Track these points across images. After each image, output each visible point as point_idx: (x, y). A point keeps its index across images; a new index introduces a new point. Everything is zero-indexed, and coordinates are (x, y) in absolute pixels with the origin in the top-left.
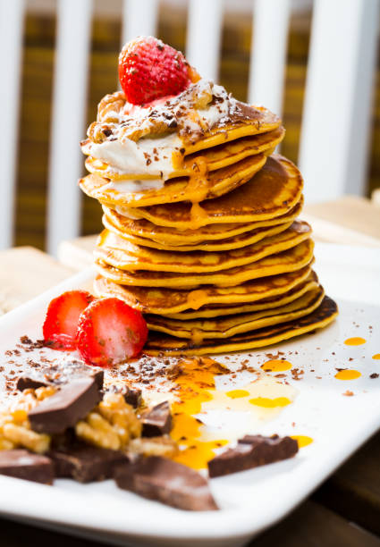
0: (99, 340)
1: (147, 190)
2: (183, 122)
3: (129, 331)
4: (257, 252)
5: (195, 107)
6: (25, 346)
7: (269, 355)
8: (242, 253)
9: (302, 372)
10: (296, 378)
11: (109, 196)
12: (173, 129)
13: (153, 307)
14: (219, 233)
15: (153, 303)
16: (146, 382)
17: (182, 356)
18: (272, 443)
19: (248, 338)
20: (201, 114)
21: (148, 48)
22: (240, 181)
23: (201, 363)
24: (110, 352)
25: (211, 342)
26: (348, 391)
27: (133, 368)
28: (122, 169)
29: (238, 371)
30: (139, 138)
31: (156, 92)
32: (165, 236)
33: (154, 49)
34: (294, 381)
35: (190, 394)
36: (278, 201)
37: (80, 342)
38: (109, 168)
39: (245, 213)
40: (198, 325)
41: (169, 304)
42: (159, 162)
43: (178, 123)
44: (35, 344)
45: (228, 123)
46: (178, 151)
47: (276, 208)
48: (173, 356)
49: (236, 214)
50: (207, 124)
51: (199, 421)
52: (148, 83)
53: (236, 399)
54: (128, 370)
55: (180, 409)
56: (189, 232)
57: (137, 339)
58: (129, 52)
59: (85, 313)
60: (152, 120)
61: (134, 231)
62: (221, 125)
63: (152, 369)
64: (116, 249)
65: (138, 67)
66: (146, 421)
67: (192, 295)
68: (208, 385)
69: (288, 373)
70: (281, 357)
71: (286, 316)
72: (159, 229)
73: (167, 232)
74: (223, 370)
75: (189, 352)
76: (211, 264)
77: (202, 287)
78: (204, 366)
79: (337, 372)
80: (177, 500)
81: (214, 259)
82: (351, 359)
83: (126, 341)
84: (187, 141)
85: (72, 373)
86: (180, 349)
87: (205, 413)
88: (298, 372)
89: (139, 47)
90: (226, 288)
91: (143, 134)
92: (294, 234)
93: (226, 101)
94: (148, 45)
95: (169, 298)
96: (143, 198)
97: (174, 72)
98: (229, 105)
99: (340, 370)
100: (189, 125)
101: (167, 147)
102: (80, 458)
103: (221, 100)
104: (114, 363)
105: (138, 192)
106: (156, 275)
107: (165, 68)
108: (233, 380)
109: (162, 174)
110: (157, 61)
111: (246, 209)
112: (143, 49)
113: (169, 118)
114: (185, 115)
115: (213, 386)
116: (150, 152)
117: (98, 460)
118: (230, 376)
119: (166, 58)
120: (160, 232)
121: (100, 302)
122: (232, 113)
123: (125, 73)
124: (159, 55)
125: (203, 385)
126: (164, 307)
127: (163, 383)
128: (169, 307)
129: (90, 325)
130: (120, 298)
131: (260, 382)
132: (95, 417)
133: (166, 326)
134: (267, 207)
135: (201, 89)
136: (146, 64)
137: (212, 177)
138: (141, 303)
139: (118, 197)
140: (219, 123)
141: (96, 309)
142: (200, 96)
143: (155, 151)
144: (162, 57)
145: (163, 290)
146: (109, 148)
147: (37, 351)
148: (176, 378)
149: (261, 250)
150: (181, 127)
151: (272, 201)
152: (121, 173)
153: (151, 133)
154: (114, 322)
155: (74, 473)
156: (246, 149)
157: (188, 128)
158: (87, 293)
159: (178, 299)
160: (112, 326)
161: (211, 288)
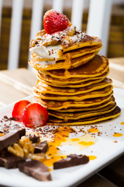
0: (30, 118)
1: (50, 64)
2: (63, 40)
3: (41, 115)
4: (89, 89)
5: (68, 35)
6: (5, 119)
7: (92, 127)
8: (84, 89)
9: (102, 133)
10: (99, 135)
11: (36, 66)
12: (60, 43)
13: (51, 107)
14: (75, 81)
15: (51, 106)
16: (44, 134)
17: (60, 125)
18: (79, 157)
19: (85, 120)
20: (71, 38)
21: (53, 14)
22: (83, 62)
23: (66, 128)
24: (34, 123)
25: (71, 121)
26: (116, 141)
27: (41, 129)
28: (41, 57)
29: (79, 132)
30: (47, 45)
31: (56, 30)
32: (55, 81)
33: (56, 14)
34: (98, 136)
35: (58, 139)
36: (98, 71)
37: (23, 119)
38: (37, 56)
39: (85, 74)
40: (67, 115)
41: (56, 106)
42: (53, 54)
43: (61, 40)
44: (9, 119)
45: (80, 41)
46: (61, 51)
47: (97, 73)
48: (57, 125)
49: (81, 74)
50: (72, 41)
51: (58, 149)
52: (52, 26)
53: (75, 142)
54: (39, 129)
55: (53, 144)
56: (64, 80)
57: (44, 119)
58: (47, 15)
59: (25, 108)
60: (52, 39)
61: (45, 79)
62: (77, 42)
63: (48, 130)
64: (40, 86)
65: (50, 20)
66: (36, 147)
67: (65, 103)
68: (66, 136)
69: (96, 133)
70: (96, 127)
71: (99, 113)
72: (54, 79)
73: (56, 80)
74: (73, 131)
75: (63, 124)
76: (72, 92)
77: (69, 101)
78: (67, 129)
79: (114, 134)
80: (37, 176)
81: (73, 91)
82: (121, 130)
83: (40, 119)
84: (64, 47)
85: (14, 129)
86: (59, 123)
87: (62, 146)
88: (100, 133)
89: (50, 13)
90: (78, 101)
91: (48, 44)
92: (105, 83)
93: (80, 34)
94: (53, 12)
95: (57, 104)
96: (48, 67)
97: (62, 23)
98: (82, 35)
99: (115, 133)
100: (65, 41)
101: (57, 49)
102: (7, 159)
103: (79, 33)
104: (35, 127)
105: (46, 65)
106: (52, 96)
107: (59, 21)
108: (76, 135)
109: (54, 58)
110: (56, 18)
111: (85, 73)
112: (51, 14)
113: (58, 39)
114: (64, 38)
115: (68, 136)
116: (51, 51)
117: (13, 160)
118: (75, 133)
119: (59, 17)
120: (54, 80)
121: (31, 105)
122: (82, 38)
123: (45, 23)
124: (57, 16)
125: (64, 136)
126: (54, 107)
127: (50, 134)
128: (56, 107)
129: (27, 113)
130: (40, 103)
131: (85, 136)
132: (16, 145)
133: (55, 114)
134: (93, 72)
135: (71, 29)
136: (52, 19)
137: (73, 61)
138: (47, 105)
139: (39, 67)
140: (77, 41)
141: (29, 107)
142: (70, 31)
143: (52, 50)
144: (58, 17)
145: (55, 101)
146: (37, 49)
147: (9, 121)
148: (55, 133)
149: (91, 88)
150: (62, 42)
151: (95, 70)
152: (41, 58)
153: (52, 44)
154: (36, 112)
155: (4, 165)
156: (86, 51)
157: (65, 42)
158: (28, 101)
159: (60, 104)
160: (35, 113)
161: (72, 101)
